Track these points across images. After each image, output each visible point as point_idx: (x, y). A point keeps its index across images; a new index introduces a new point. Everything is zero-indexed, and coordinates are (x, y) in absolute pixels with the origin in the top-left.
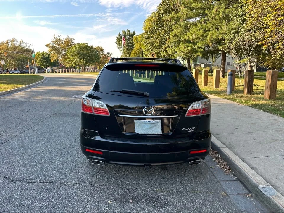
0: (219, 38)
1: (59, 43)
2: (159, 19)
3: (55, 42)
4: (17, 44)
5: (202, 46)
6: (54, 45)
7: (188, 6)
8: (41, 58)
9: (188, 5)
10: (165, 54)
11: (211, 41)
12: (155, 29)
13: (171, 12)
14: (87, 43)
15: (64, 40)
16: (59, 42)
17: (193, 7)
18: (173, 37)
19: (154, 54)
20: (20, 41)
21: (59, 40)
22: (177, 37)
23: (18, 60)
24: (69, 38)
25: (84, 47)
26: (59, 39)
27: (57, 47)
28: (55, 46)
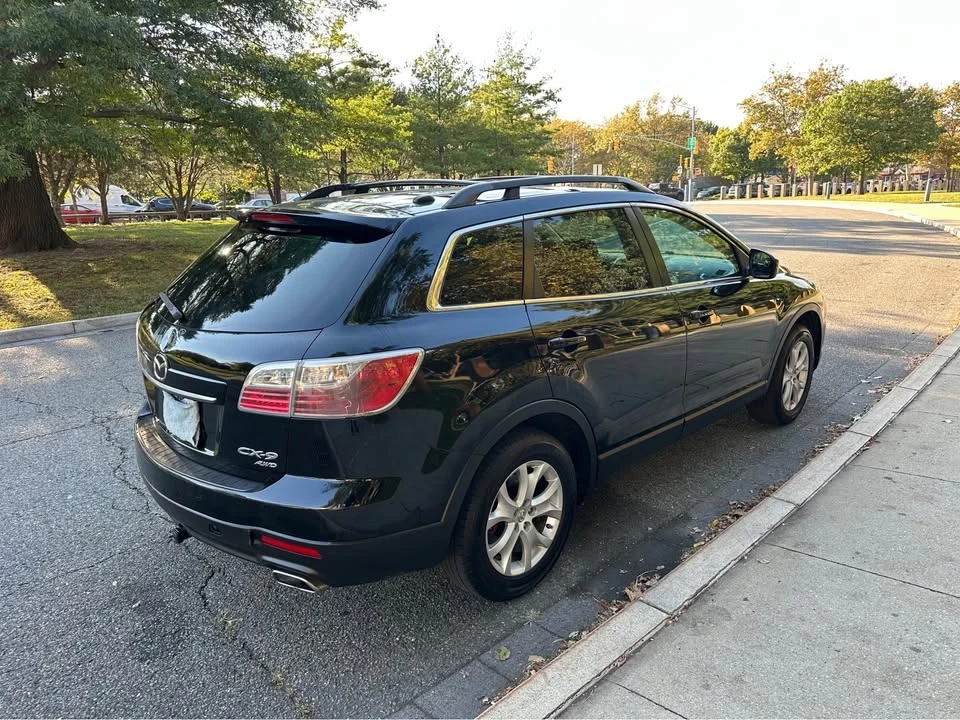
1: (786, 91)
3: (772, 90)
4: (663, 109)
6: (767, 99)
8: (728, 148)
14: (890, 79)
15: (806, 77)
16: (786, 86)
20: (674, 99)
21: (786, 81)
23: (659, 159)
24: (828, 67)
25: (875, 92)
26: (789, 78)
27: (777, 104)
28: (770, 103)
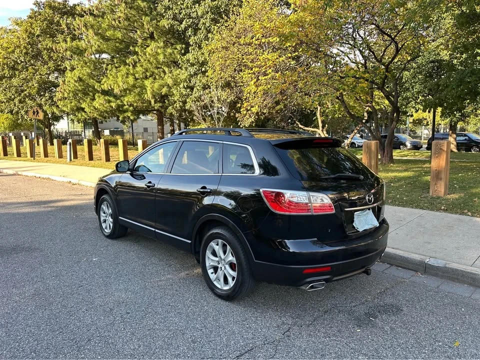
0: (161, 93)
2: (29, 43)
5: (133, 102)
7: (100, 34)
9: (99, 32)
10: (55, 110)
11: (154, 97)
12: (22, 62)
13: (56, 34)
17: (107, 36)
18: (76, 81)
19: (37, 111)
22: (81, 83)
